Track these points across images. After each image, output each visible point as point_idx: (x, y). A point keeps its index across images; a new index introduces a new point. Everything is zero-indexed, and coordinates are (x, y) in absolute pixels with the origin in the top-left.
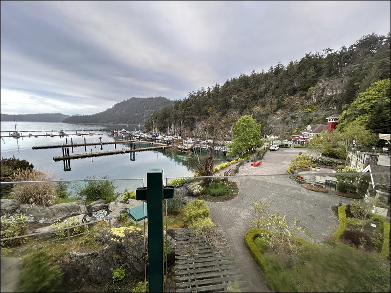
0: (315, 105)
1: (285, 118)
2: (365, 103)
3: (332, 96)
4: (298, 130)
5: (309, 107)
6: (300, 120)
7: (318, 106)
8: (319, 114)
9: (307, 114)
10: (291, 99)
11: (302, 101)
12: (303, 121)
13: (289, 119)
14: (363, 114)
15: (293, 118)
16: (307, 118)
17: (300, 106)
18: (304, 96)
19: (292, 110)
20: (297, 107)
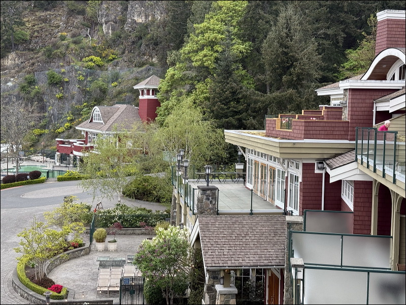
0: (109, 47)
1: (31, 83)
2: (205, 52)
3: (146, 26)
4: (71, 121)
5: (94, 51)
6: (75, 89)
7: (117, 51)
8: (122, 73)
9: (91, 72)
10: (45, 20)
11: (75, 30)
12: (85, 92)
13: (42, 85)
14: (205, 79)
15: (56, 83)
16: (93, 86)
17: (72, 46)
18: (80, 17)
19: (50, 57)
20: (63, 49)
